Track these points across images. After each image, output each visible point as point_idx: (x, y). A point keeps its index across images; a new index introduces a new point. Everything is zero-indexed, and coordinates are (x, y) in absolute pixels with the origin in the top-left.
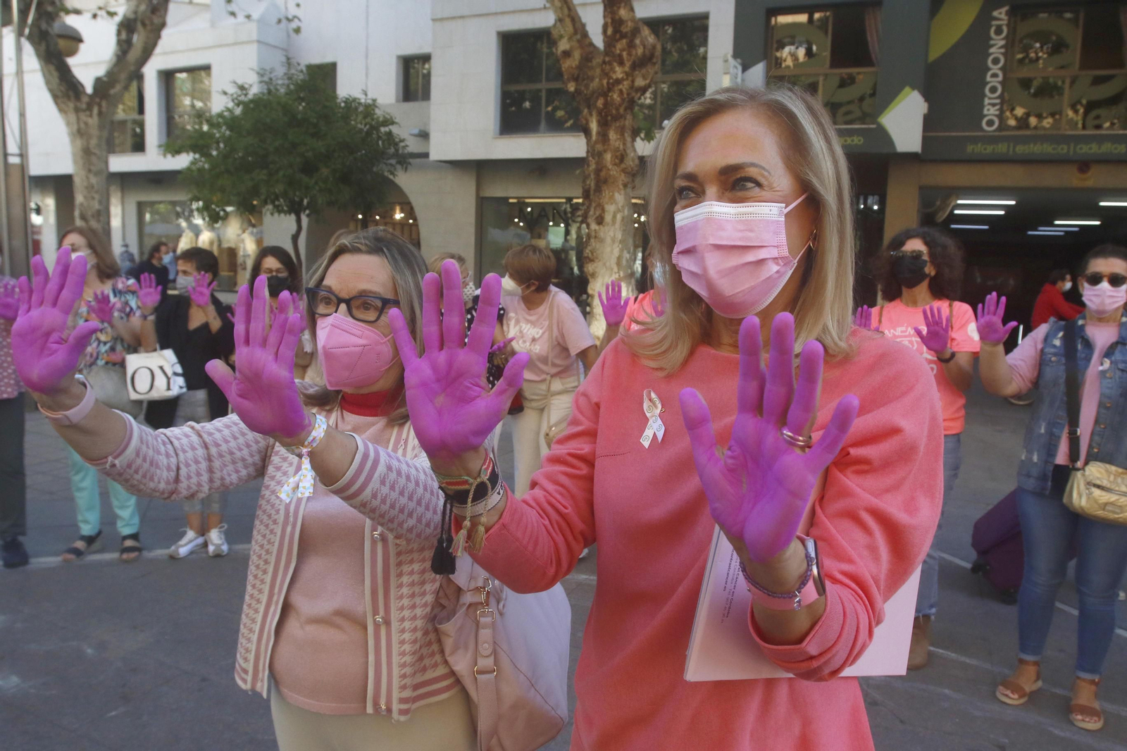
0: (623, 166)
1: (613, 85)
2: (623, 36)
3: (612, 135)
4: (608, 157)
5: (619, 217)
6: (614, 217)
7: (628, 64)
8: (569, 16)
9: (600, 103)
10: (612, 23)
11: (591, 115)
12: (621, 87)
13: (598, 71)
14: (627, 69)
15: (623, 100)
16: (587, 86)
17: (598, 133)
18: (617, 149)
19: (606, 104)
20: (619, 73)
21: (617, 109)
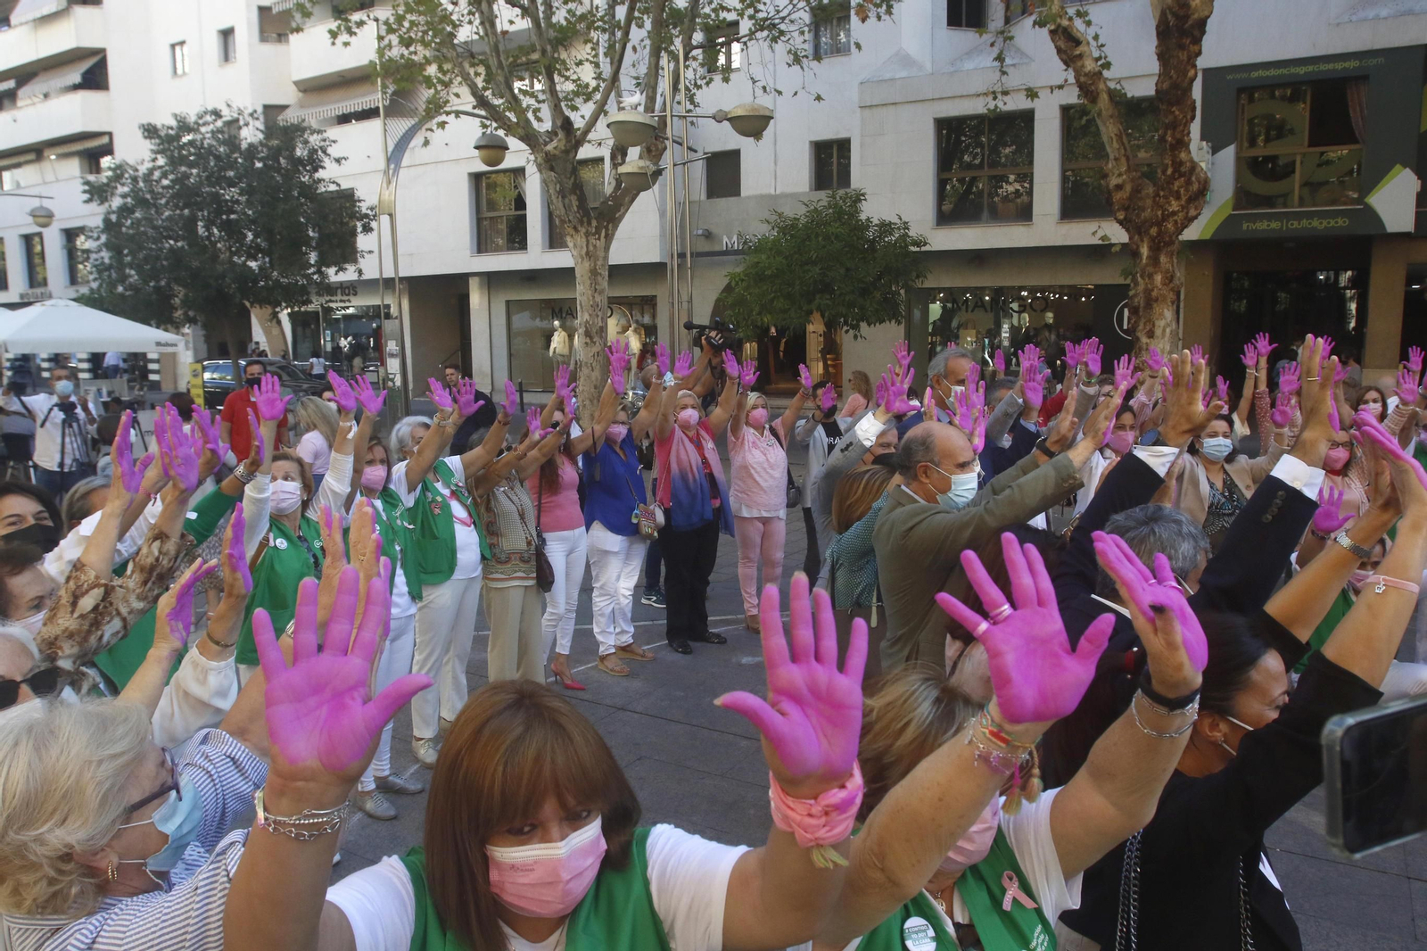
0: (1172, 285)
1: (1168, 216)
2: (1181, 175)
3: (1163, 259)
4: (1158, 278)
5: (1168, 330)
6: (1164, 331)
7: (1184, 199)
8: (1125, 155)
9: (1154, 231)
10: (1172, 165)
11: (1142, 241)
12: (1176, 218)
13: (1149, 202)
14: (1183, 203)
15: (1177, 229)
16: (1138, 216)
17: (1148, 257)
18: (1167, 271)
19: (1159, 233)
20: (1174, 206)
21: (1170, 237)
